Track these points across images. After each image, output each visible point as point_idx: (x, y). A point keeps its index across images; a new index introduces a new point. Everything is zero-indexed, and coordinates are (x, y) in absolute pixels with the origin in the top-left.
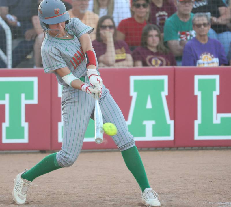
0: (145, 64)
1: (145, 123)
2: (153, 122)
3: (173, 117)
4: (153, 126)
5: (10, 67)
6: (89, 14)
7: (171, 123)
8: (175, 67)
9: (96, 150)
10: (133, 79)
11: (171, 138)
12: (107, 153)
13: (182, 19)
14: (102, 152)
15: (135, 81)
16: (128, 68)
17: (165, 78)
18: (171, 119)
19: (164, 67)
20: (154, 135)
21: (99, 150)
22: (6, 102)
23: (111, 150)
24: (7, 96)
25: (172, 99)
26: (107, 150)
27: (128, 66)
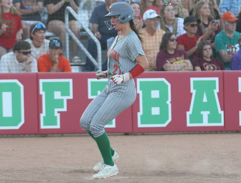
0: (203, 69)
1: (202, 113)
2: (209, 112)
3: (223, 108)
4: (208, 115)
6: (159, 31)
7: (222, 113)
8: (224, 71)
9: (166, 133)
11: (222, 124)
12: (174, 136)
13: (228, 35)
14: (171, 134)
15: (194, 82)
16: (188, 71)
17: (217, 79)
18: (222, 110)
19: (216, 71)
20: (209, 122)
21: (169, 133)
23: (177, 133)
24: (99, 92)
25: (222, 95)
26: (174, 133)
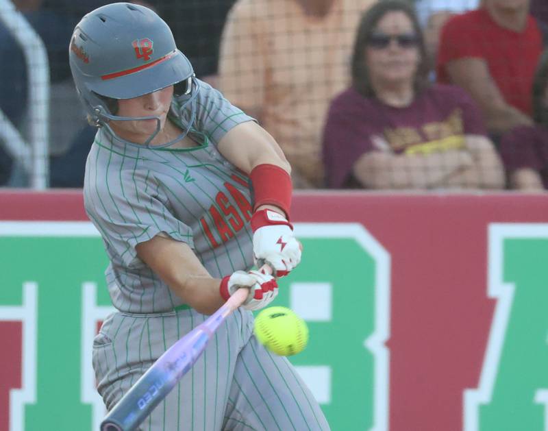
1: (542, 396)
5: (40, 184)
10: (499, 234)
15: (509, 244)
22: (26, 313)
24: (30, 291)
27: (483, 186)
